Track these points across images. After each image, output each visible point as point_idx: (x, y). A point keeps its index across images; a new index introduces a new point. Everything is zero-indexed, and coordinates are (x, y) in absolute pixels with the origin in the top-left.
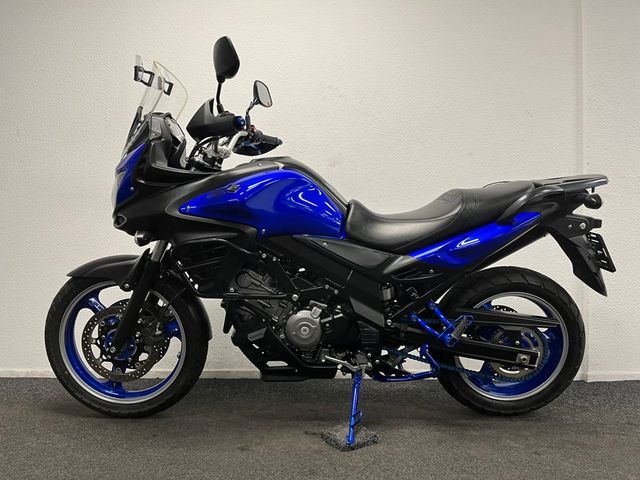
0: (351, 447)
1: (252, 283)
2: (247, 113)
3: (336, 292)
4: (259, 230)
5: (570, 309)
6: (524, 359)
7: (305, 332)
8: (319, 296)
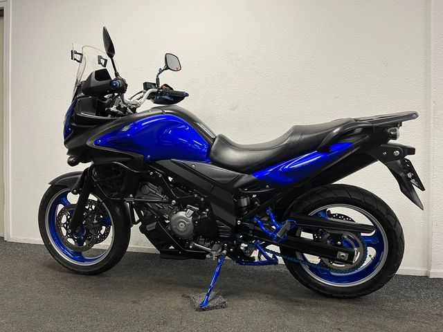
0: (202, 308)
1: (151, 192)
2: (157, 76)
3: (202, 199)
4: (146, 157)
5: (387, 219)
6: (343, 256)
7: (182, 227)
8: (194, 202)
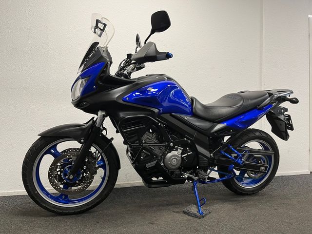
3: (189, 141)
6: (263, 169)
7: (174, 162)
